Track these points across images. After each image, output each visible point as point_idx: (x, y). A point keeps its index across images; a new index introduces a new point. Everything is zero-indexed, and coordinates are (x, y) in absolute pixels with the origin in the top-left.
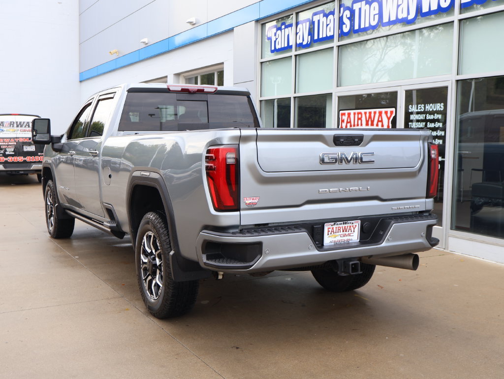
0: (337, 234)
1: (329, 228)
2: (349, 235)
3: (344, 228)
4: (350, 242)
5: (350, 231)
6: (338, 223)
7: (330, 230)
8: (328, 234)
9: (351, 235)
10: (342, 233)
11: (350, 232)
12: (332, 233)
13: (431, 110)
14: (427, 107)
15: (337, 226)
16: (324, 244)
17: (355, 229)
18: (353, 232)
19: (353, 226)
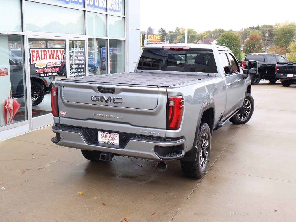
0: (106, 138)
1: (101, 134)
2: (113, 140)
3: (110, 136)
4: (114, 144)
5: (114, 138)
6: (106, 133)
7: (102, 135)
8: (101, 137)
9: (115, 140)
10: (109, 138)
12: (103, 137)
14: (78, 49)
16: (99, 142)
17: (117, 138)
18: (115, 139)
19: (115, 136)
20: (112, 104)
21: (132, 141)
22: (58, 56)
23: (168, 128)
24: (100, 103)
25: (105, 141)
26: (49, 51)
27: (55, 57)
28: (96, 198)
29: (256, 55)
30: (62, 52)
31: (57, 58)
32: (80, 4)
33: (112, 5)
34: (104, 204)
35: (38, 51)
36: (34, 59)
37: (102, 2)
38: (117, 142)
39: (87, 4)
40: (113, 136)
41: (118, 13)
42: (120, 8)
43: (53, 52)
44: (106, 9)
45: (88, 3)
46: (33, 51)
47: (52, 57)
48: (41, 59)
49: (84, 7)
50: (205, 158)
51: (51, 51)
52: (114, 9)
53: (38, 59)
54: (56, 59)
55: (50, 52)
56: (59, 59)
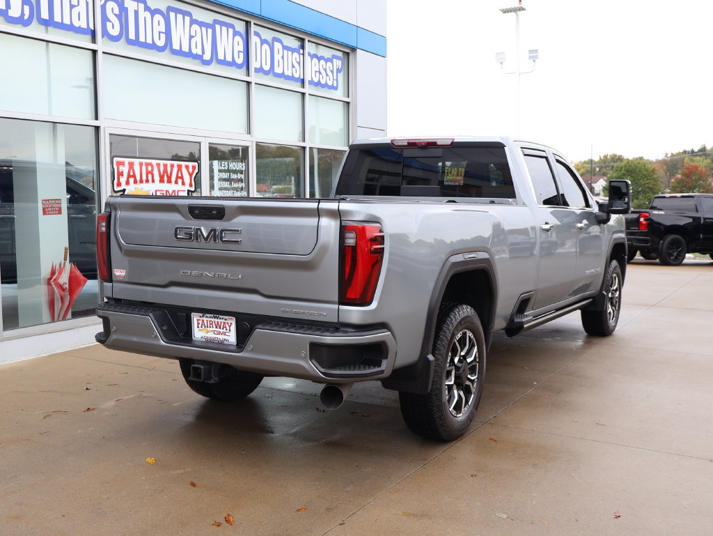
0: (209, 329)
1: (198, 320)
2: (224, 333)
3: (216, 323)
4: (225, 343)
6: (208, 315)
7: (201, 322)
8: (198, 327)
9: (227, 334)
10: (214, 329)
11: (225, 330)
12: (203, 326)
13: (234, 169)
14: (230, 166)
15: (209, 319)
16: (193, 338)
17: (231, 328)
18: (228, 331)
19: (228, 323)
20: (219, 244)
21: (259, 331)
22: (182, 178)
23: (343, 301)
24: (194, 244)
25: (207, 335)
26: (158, 165)
27: (173, 179)
28: (182, 471)
29: (675, 197)
30: (191, 170)
31: (180, 181)
32: (239, 66)
33: (318, 74)
34: (193, 485)
35: (131, 165)
36: (123, 180)
37: (293, 66)
38: (232, 338)
39: (255, 68)
40: (224, 323)
41: (333, 91)
42: (337, 80)
43: (169, 169)
44: (303, 81)
45: (258, 66)
46: (119, 164)
47: (166, 178)
48: (138, 181)
49: (248, 75)
50: (467, 391)
51: (165, 166)
52: (323, 82)
53: (132, 180)
54: (176, 182)
55: (162, 168)
56: (183, 184)
